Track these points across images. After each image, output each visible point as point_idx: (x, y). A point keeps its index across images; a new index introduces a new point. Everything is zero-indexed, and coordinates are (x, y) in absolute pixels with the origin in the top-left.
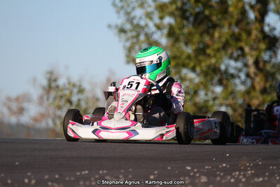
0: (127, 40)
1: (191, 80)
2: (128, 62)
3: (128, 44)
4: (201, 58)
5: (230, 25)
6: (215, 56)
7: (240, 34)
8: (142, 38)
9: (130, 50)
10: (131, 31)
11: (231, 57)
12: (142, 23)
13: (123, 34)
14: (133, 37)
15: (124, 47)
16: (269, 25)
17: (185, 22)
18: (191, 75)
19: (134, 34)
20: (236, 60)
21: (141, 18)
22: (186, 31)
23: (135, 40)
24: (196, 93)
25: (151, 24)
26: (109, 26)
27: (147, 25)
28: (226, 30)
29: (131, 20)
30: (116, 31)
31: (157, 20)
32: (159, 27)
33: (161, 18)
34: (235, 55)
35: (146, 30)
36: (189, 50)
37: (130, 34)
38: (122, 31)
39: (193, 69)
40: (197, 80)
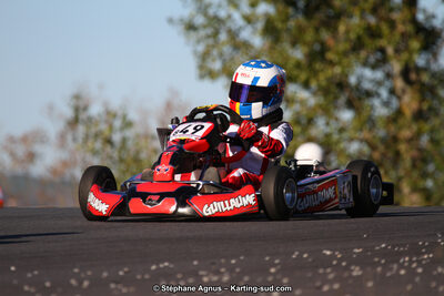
0: (198, 42)
1: (303, 102)
2: (202, 77)
3: (201, 48)
4: (318, 66)
5: (363, 12)
6: (339, 63)
7: (378, 26)
8: (223, 37)
9: (204, 57)
10: (205, 27)
11: (365, 64)
12: (222, 14)
13: (192, 33)
14: (208, 37)
15: (195, 52)
16: (424, 11)
17: (291, 10)
18: (303, 94)
19: (209, 31)
20: (374, 67)
21: (220, 6)
22: (292, 24)
23: (211, 41)
24: (310, 121)
25: (237, 16)
26: (170, 21)
27: (229, 17)
28: (356, 20)
29: (203, 10)
30: (181, 28)
31: (246, 9)
32: (249, 20)
33: (253, 5)
34: (372, 60)
35: (229, 24)
36: (298, 54)
37: (202, 33)
38: (191, 27)
39: (306, 85)
40: (312, 101)
